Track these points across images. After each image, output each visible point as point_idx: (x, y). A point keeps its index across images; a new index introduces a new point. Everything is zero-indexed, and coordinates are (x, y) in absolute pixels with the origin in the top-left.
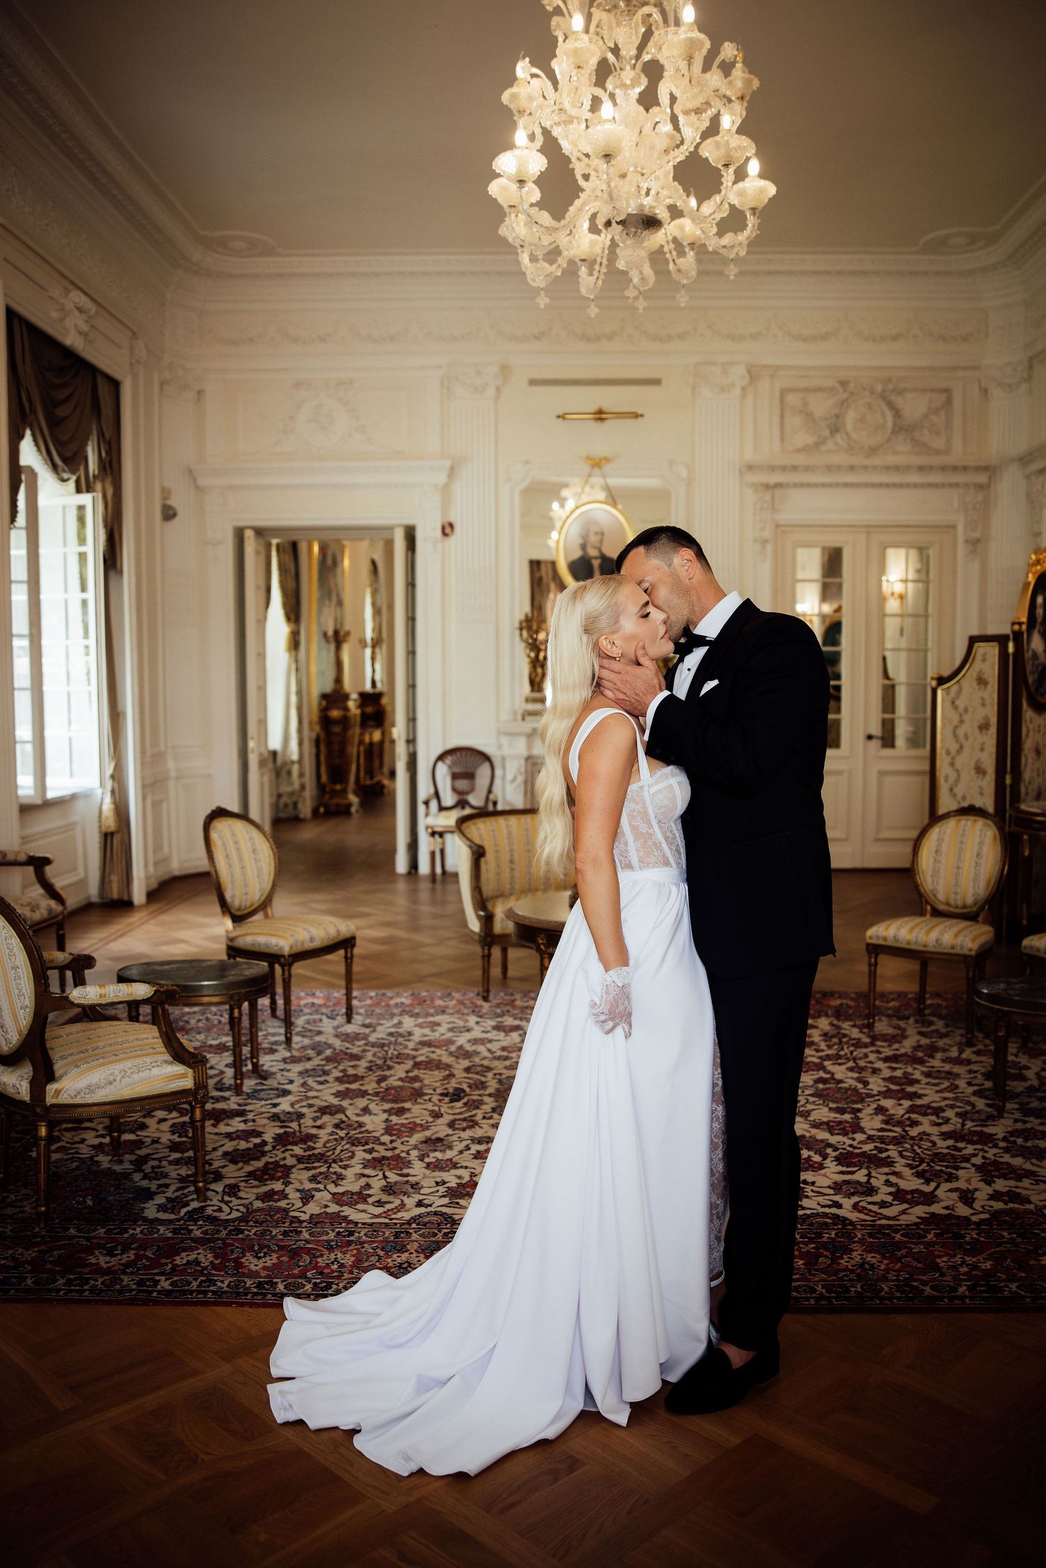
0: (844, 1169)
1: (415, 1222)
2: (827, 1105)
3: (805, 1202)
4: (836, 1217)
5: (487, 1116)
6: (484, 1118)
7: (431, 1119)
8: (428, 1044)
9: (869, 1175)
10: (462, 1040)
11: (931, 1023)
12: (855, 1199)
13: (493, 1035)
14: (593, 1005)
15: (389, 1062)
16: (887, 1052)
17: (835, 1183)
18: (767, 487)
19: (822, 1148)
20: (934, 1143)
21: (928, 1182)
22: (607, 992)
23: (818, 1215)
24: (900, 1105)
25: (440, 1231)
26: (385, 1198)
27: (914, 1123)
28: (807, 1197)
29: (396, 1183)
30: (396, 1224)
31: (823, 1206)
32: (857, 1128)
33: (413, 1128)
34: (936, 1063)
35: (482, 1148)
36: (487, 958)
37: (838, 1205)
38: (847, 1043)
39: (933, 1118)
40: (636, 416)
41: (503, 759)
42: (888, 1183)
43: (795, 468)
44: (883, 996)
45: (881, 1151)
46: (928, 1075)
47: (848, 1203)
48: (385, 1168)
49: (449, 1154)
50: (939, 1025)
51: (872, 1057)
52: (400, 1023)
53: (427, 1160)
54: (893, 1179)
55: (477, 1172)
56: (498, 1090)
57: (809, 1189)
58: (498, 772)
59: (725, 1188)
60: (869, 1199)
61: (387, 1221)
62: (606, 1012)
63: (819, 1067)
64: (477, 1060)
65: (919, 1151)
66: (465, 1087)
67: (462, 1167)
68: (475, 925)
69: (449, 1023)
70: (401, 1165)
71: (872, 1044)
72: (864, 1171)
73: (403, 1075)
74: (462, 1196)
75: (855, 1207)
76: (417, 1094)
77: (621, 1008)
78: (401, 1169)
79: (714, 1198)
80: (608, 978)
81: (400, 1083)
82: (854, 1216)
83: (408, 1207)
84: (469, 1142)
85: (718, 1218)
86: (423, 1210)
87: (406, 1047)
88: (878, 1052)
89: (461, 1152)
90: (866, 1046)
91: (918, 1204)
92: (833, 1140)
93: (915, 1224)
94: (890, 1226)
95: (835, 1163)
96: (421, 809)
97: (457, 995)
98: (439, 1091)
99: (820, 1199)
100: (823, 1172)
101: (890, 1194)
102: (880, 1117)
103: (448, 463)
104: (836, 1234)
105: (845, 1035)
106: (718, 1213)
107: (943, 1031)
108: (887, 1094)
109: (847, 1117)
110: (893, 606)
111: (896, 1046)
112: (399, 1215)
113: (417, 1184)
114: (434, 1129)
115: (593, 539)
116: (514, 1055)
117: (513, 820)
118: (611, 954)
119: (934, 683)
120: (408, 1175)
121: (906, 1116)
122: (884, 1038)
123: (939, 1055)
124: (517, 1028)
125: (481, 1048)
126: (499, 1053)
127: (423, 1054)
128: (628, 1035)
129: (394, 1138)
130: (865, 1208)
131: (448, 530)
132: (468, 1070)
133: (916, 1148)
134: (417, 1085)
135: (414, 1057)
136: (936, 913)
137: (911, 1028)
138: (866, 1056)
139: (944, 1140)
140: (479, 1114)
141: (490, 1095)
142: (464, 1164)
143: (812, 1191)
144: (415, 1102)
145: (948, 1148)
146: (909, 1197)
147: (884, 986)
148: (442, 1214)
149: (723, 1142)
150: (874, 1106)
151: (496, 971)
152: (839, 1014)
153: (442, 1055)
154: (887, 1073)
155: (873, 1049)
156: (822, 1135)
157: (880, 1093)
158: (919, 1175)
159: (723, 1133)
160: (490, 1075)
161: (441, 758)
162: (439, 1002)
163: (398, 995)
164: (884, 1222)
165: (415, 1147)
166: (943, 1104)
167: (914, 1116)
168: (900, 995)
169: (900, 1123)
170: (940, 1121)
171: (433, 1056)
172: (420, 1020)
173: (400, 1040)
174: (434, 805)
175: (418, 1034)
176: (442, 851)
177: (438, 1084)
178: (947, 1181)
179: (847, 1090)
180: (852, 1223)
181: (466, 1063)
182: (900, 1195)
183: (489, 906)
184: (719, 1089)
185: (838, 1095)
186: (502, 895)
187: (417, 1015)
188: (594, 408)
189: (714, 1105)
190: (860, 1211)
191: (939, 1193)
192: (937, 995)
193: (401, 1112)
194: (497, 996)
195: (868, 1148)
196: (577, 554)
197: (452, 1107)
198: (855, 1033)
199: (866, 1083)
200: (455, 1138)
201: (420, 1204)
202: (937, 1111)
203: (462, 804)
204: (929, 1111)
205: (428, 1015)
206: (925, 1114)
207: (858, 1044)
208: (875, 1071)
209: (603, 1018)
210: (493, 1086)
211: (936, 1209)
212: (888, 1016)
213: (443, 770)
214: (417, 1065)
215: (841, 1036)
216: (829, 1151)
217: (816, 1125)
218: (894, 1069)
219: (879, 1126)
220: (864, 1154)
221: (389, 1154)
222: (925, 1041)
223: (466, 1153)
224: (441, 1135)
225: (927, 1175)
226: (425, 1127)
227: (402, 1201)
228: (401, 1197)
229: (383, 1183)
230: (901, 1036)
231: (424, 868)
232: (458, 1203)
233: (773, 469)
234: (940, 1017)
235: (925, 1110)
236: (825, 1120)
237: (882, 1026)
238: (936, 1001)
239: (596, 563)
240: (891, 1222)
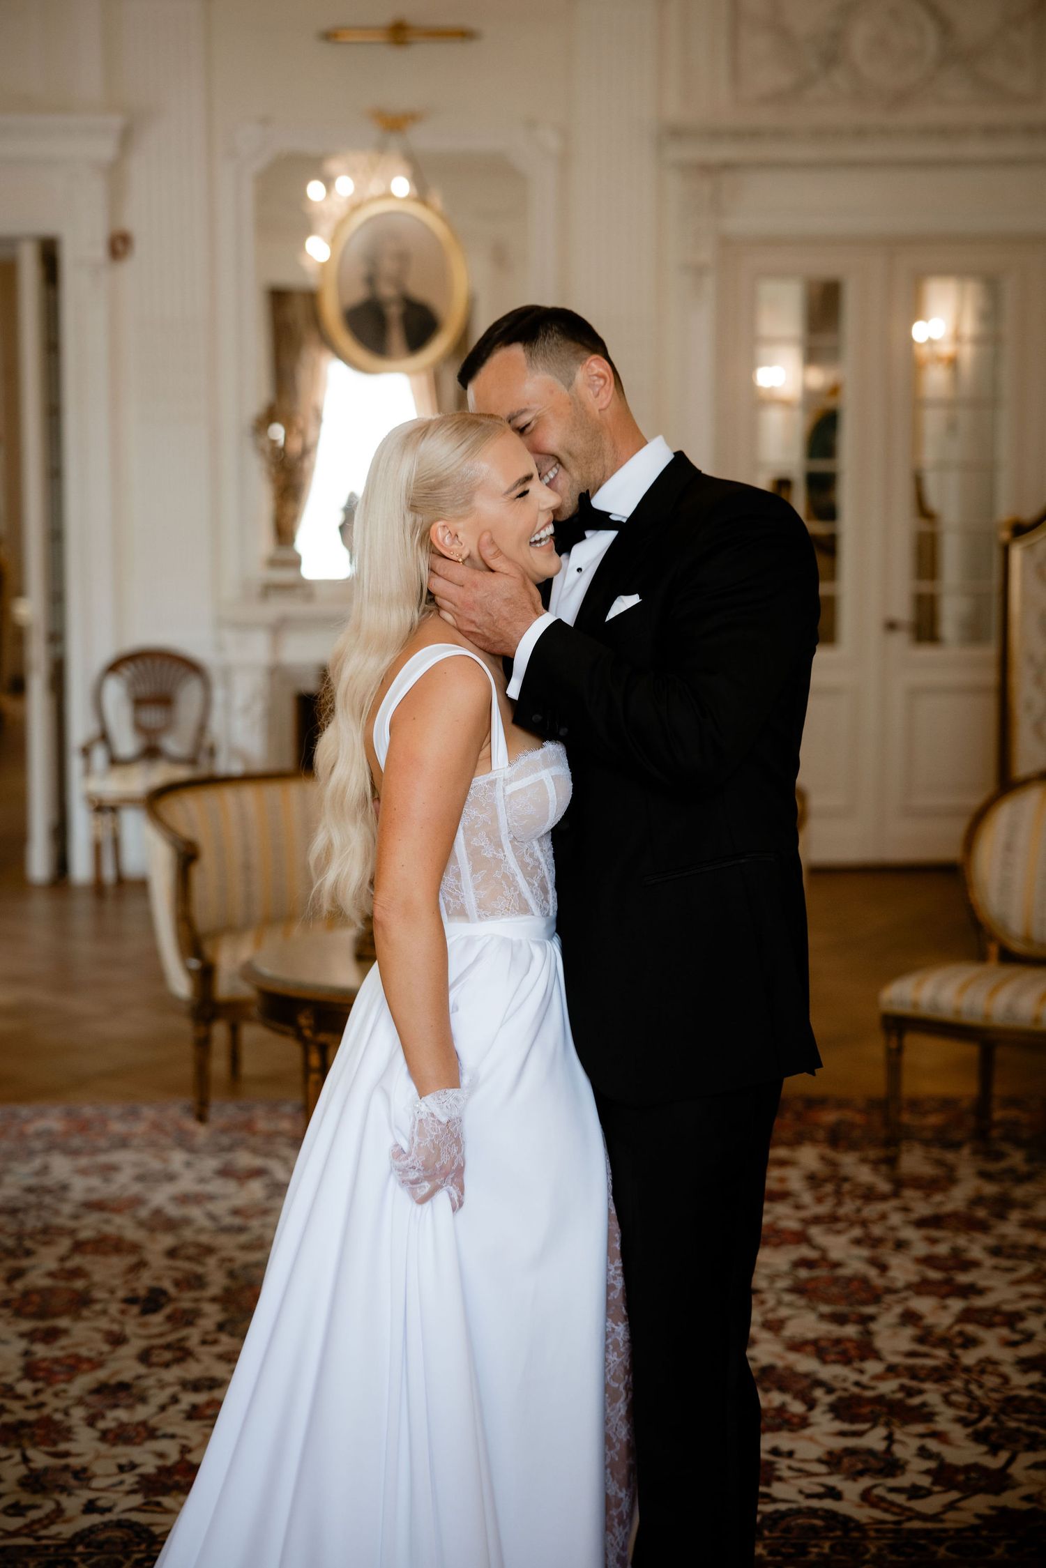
0: (846, 1427)
1: (81, 1542)
2: (813, 1309)
3: (777, 1489)
4: (831, 1515)
5: (209, 1338)
6: (204, 1342)
7: (106, 1348)
8: (97, 1206)
9: (890, 1438)
10: (160, 1197)
11: (1000, 1156)
12: (866, 1482)
13: (216, 1186)
14: (398, 1153)
15: (28, 1244)
16: (922, 1209)
17: (830, 1453)
18: (707, 169)
19: (804, 1388)
20: (1006, 1379)
21: (994, 1450)
22: (421, 1133)
23: (799, 1512)
24: (945, 1308)
25: (128, 1557)
26: (26, 1498)
27: (970, 1342)
28: (780, 1479)
29: (46, 1470)
30: (47, 1547)
31: (809, 1496)
32: (866, 1349)
33: (75, 1365)
34: (1010, 1229)
35: (201, 1398)
36: (203, 1044)
37: (834, 1493)
38: (850, 1192)
39: (1004, 1332)
40: (464, 35)
41: (227, 672)
42: (923, 1453)
43: (754, 134)
44: (916, 1105)
45: (910, 1392)
46: (995, 1251)
47: (852, 1489)
48: (26, 1443)
49: (142, 1413)
50: (1016, 1159)
51: (896, 1219)
52: (45, 1170)
53: (102, 1425)
54: (933, 1445)
55: (192, 1444)
56: (227, 1290)
57: (782, 1464)
58: (218, 694)
59: (631, 1469)
60: (891, 1482)
61: (30, 1542)
62: (418, 1166)
63: (801, 1238)
64: (188, 1234)
65: (978, 1392)
66: (167, 1285)
67: (166, 1436)
68: (181, 984)
69: (135, 1165)
70: (53, 1436)
71: (896, 1194)
72: (881, 1431)
73: (52, 1265)
74: (166, 1491)
75: (867, 1497)
76: (81, 1302)
77: (445, 1159)
78: (55, 1443)
79: (614, 1488)
80: (423, 1108)
81: (47, 1282)
82: (863, 1514)
83: (69, 1513)
84: (176, 1389)
85: (621, 1522)
86: (96, 1519)
87: (57, 1213)
88: (906, 1209)
89: (163, 1408)
90: (884, 1198)
91: (976, 1491)
92: (827, 1372)
93: (973, 1528)
94: (927, 1533)
95: (830, 1416)
96: (75, 764)
97: (149, 1113)
98: (121, 1294)
99: (804, 1483)
100: (807, 1432)
101: (927, 1472)
102: (909, 1331)
103: (116, 121)
104: (832, 1548)
105: (846, 1179)
106: (620, 1515)
107: (1024, 1168)
108: (923, 1287)
109: (851, 1330)
110: (936, 380)
111: (938, 1198)
112: (54, 1530)
113: (84, 1470)
114: (112, 1366)
115: (388, 266)
116: (255, 1223)
117: (249, 794)
118: (430, 1068)
119: (1005, 535)
120: (66, 1454)
121: (957, 1328)
122: (919, 1183)
123: (1016, 1215)
124: (258, 1173)
125: (195, 1212)
126: (228, 1220)
127: (90, 1226)
128: (457, 1205)
129: (40, 1385)
130: (882, 1499)
131: (120, 247)
132: (172, 1253)
133: (973, 1387)
134: (79, 1284)
135: (72, 1232)
136: (1008, 957)
137: (965, 1164)
138: (883, 1217)
139: (1025, 1372)
140: (193, 1336)
141: (214, 1300)
142: (170, 1430)
143: (790, 1468)
144: (77, 1317)
145: (1031, 1387)
146: (961, 1478)
147: (919, 1084)
148: (130, 1525)
149: (626, 1388)
150: (898, 1310)
151: (219, 1065)
152: (837, 1138)
153: (124, 1226)
154: (921, 1249)
155: (894, 1203)
156: (806, 1364)
157: (909, 1286)
158: (979, 1437)
159: (627, 1372)
160: (212, 1261)
161: (114, 667)
162: (117, 1127)
163: (41, 1115)
164: (916, 1524)
165: (80, 1402)
166: (1023, 1305)
167: (970, 1329)
168: (946, 1104)
169: (944, 1342)
170: (1016, 1337)
171: (109, 1229)
172: (83, 1161)
173: (48, 1200)
174: (99, 756)
175: (81, 1187)
176: (116, 843)
177: (117, 1282)
178: (1031, 1448)
179: (850, 1280)
180: (859, 1526)
181: (167, 1241)
182: (944, 1475)
183: (208, 949)
184: (617, 1294)
185: (835, 1290)
186: (229, 929)
187: (74, 1153)
188: (385, 17)
189: (610, 1324)
190: (874, 1505)
191: (1016, 1470)
192: (1012, 1102)
193: (51, 1335)
194: (223, 1112)
195: (888, 1387)
196: (357, 294)
197: (144, 1325)
198: (865, 1175)
199: (883, 1268)
200: (150, 1382)
201: (90, 1507)
202: (1012, 1319)
203: (151, 753)
204: (997, 1319)
205: (95, 1151)
206: (989, 1325)
207: (870, 1195)
208: (901, 1245)
209: (413, 1175)
210: (217, 1281)
211: (1010, 1499)
212: (927, 1143)
213: (115, 692)
214: (79, 1247)
215: (838, 1179)
216: (818, 1393)
217: (796, 1346)
218: (933, 1241)
219: (907, 1346)
220: (880, 1399)
221: (32, 1416)
222: (990, 1189)
223: (173, 1410)
224: (126, 1377)
225: (994, 1437)
226: (96, 1364)
227: (58, 1504)
228: (57, 1496)
229: (22, 1470)
230: (947, 1180)
231: (81, 868)
232: (159, 1504)
233: (715, 135)
234: (1019, 1143)
235: (989, 1318)
236: (811, 1335)
237: (914, 1161)
238: (1011, 1114)
239: (394, 312)
240: (929, 1525)
